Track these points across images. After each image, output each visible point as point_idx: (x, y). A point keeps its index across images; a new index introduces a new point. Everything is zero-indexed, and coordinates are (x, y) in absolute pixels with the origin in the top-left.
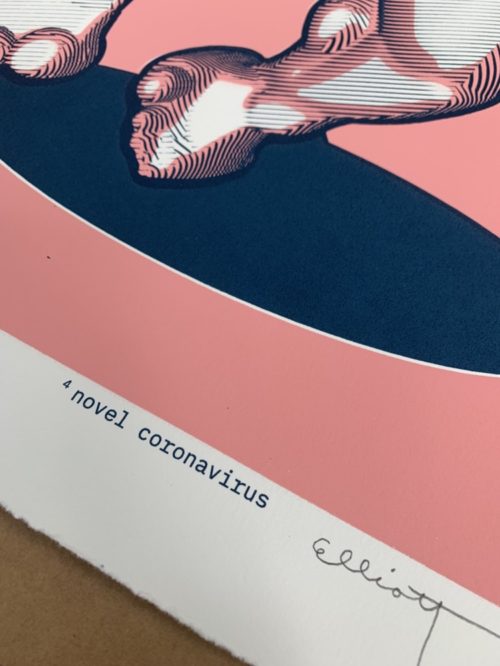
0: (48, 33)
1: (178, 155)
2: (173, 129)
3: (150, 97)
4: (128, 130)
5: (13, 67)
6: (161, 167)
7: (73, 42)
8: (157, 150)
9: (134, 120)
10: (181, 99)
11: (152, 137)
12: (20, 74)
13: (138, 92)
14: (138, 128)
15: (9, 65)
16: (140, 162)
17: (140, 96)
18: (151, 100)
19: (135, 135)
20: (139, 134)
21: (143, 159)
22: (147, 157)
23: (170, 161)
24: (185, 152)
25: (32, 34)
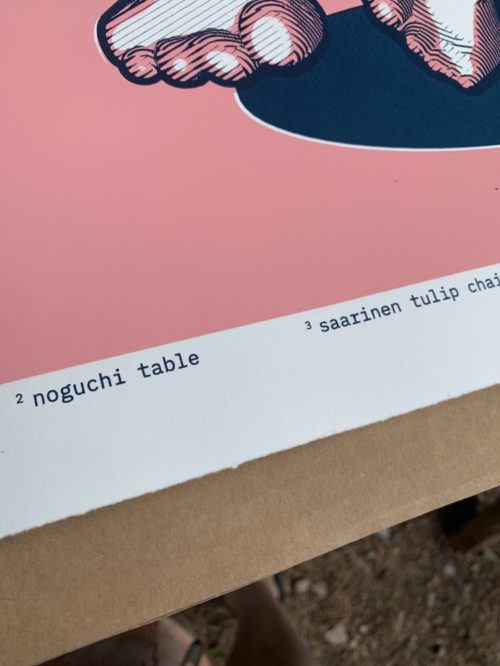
0: (253, 11)
1: (468, 56)
2: (441, 36)
3: (395, 20)
4: (417, 59)
5: (272, 63)
6: (470, 72)
7: (283, 7)
8: (453, 61)
9: (411, 47)
10: (415, 7)
11: (437, 53)
12: (286, 66)
13: (383, 20)
14: (421, 52)
15: (267, 63)
16: (454, 78)
17: (389, 24)
18: (398, 22)
19: (426, 60)
20: (427, 58)
21: (454, 75)
22: (452, 70)
23: (470, 64)
24: (470, 50)
25: (241, 20)
